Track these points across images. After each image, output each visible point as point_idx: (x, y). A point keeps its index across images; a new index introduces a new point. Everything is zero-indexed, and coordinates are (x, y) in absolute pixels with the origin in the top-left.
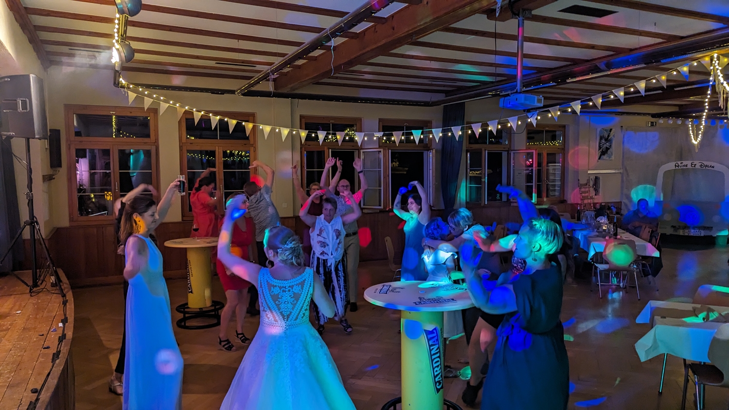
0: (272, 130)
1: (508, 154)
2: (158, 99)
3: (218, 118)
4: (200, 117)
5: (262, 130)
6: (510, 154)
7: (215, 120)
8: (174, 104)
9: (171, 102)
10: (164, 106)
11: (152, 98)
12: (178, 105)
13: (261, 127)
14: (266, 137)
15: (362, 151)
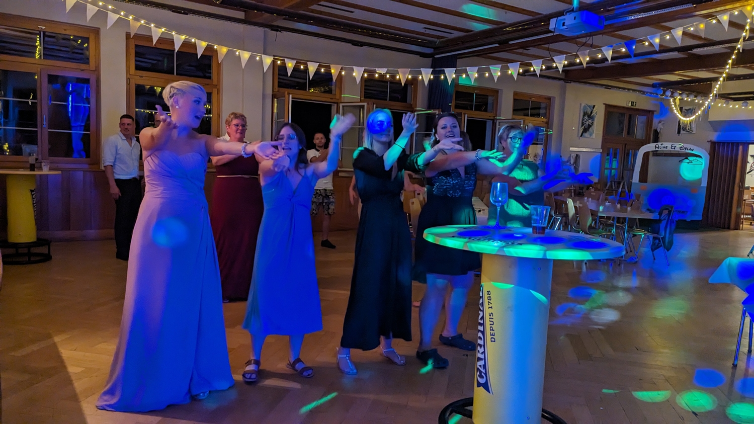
0: (252, 58)
1: (493, 123)
2: (105, 7)
3: (183, 37)
4: (159, 35)
5: (239, 57)
6: (496, 123)
7: (180, 39)
8: (126, 16)
9: (122, 13)
10: (113, 17)
11: (97, 6)
12: (131, 17)
13: (237, 53)
14: (243, 65)
15: (341, 105)
